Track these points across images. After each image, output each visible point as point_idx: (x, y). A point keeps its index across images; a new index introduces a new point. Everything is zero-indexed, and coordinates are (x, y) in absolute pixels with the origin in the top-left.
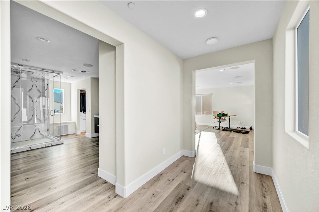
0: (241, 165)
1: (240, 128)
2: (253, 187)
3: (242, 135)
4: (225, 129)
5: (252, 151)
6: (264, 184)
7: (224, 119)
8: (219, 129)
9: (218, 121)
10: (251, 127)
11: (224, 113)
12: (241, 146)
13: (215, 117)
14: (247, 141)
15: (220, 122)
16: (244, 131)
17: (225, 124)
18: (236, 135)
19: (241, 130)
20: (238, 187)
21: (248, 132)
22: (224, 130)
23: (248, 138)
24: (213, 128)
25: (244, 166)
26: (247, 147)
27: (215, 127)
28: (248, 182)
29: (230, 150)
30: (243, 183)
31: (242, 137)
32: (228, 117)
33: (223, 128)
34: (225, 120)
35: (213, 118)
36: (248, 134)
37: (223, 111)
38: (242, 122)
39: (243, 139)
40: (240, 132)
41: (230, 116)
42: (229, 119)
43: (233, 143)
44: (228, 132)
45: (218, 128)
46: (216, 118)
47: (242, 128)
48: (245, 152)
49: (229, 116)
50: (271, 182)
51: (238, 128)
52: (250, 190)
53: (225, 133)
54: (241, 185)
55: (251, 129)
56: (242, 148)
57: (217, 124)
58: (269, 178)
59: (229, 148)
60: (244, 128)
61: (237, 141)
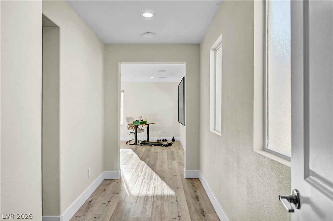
0: (173, 175)
1: (160, 140)
2: (187, 188)
3: (164, 147)
4: (143, 144)
5: (180, 162)
6: (194, 185)
7: (141, 128)
8: (135, 144)
9: (134, 131)
10: (173, 138)
11: (142, 120)
12: (168, 159)
13: (129, 126)
14: (173, 154)
15: (136, 134)
16: (166, 143)
17: (142, 137)
18: (159, 149)
19: (162, 142)
20: (175, 191)
21: (170, 144)
22: (141, 144)
23: (173, 150)
24: (127, 143)
25: (175, 176)
26: (174, 159)
27: (128, 142)
28: (182, 186)
29: (157, 165)
30: (179, 188)
31: (165, 151)
32: (146, 126)
33: (140, 142)
34: (142, 130)
35: (126, 128)
36: (171, 146)
37: (142, 117)
38: (162, 132)
39: (167, 152)
40: (162, 144)
41: (149, 124)
42: (148, 128)
43: (158, 158)
44: (148, 147)
45: (133, 142)
46: (131, 128)
47: (163, 140)
48: (173, 164)
49: (147, 124)
50: (199, 182)
51: (158, 140)
52: (184, 191)
53: (145, 148)
54: (177, 189)
55: (173, 140)
56: (169, 161)
57: (132, 137)
58: (198, 179)
59: (155, 163)
60: (166, 140)
61: (162, 155)
